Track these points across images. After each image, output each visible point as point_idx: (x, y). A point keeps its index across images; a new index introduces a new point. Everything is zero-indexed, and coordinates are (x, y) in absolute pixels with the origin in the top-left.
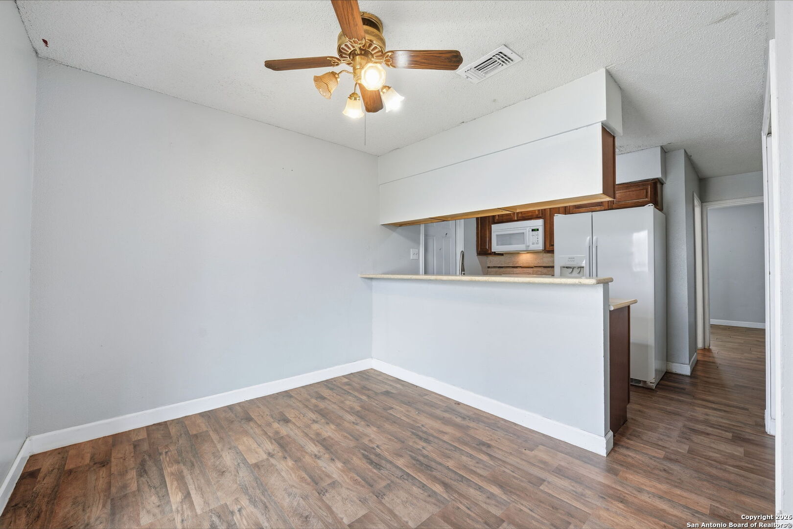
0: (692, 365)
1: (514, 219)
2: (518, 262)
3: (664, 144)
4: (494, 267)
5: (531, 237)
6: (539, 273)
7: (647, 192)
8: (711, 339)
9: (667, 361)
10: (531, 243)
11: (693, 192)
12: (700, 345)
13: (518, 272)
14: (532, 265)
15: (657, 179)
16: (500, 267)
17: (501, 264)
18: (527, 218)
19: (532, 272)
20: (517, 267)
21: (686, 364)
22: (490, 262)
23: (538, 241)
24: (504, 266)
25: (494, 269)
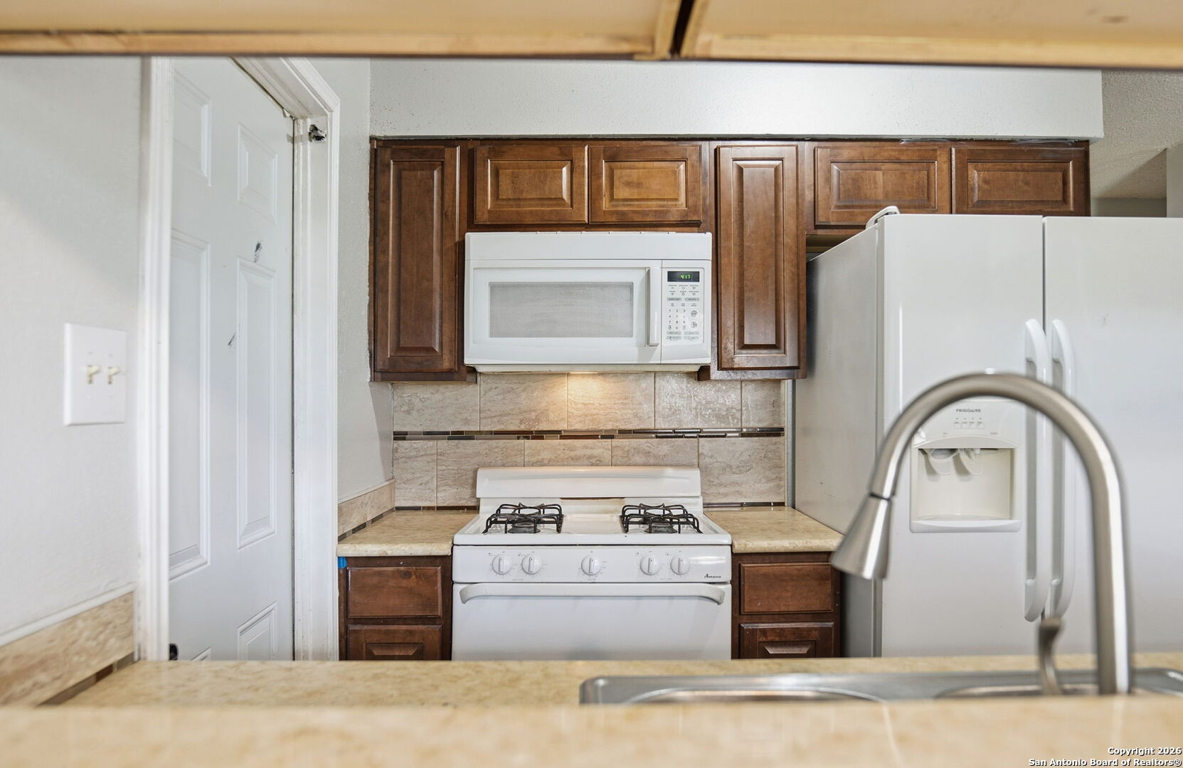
1: (575, 219)
2: (544, 413)
4: (430, 434)
5: (667, 304)
6: (638, 459)
7: (1064, 183)
13: (546, 455)
14: (609, 427)
15: (1087, 142)
16: (458, 435)
17: (467, 421)
18: (637, 218)
19: (607, 455)
20: (539, 435)
22: (408, 412)
23: (695, 325)
24: (480, 432)
25: (431, 443)
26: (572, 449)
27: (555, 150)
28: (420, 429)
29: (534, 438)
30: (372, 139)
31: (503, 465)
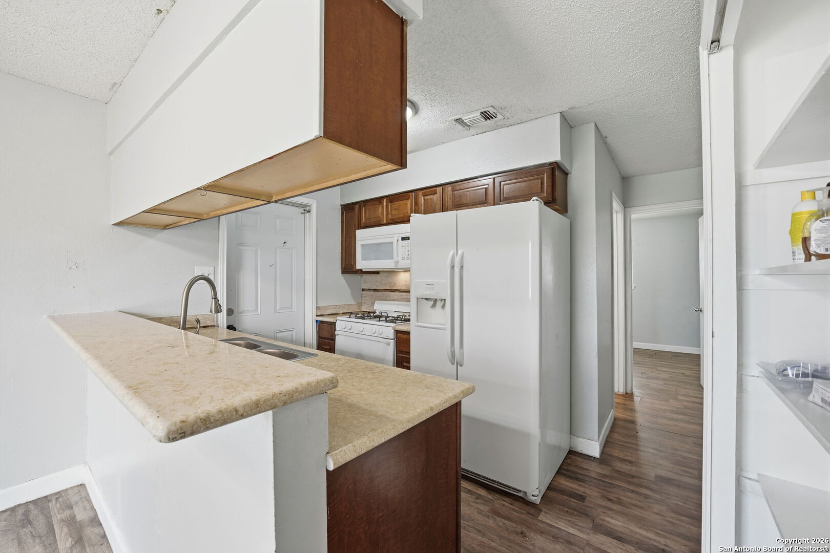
0: (601, 441)
1: (383, 222)
2: (395, 284)
3: (564, 110)
4: (369, 289)
5: (402, 248)
7: (542, 183)
8: (633, 374)
9: (570, 434)
10: (400, 259)
11: (611, 190)
12: (619, 387)
13: (396, 298)
15: (556, 163)
16: (376, 290)
17: (377, 286)
18: (397, 220)
21: (595, 441)
22: (365, 283)
23: (408, 255)
24: (380, 289)
25: (370, 292)
26: (402, 296)
27: (378, 202)
28: (367, 288)
29: (393, 292)
30: (341, 205)
31: (386, 300)
